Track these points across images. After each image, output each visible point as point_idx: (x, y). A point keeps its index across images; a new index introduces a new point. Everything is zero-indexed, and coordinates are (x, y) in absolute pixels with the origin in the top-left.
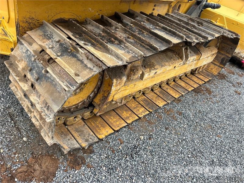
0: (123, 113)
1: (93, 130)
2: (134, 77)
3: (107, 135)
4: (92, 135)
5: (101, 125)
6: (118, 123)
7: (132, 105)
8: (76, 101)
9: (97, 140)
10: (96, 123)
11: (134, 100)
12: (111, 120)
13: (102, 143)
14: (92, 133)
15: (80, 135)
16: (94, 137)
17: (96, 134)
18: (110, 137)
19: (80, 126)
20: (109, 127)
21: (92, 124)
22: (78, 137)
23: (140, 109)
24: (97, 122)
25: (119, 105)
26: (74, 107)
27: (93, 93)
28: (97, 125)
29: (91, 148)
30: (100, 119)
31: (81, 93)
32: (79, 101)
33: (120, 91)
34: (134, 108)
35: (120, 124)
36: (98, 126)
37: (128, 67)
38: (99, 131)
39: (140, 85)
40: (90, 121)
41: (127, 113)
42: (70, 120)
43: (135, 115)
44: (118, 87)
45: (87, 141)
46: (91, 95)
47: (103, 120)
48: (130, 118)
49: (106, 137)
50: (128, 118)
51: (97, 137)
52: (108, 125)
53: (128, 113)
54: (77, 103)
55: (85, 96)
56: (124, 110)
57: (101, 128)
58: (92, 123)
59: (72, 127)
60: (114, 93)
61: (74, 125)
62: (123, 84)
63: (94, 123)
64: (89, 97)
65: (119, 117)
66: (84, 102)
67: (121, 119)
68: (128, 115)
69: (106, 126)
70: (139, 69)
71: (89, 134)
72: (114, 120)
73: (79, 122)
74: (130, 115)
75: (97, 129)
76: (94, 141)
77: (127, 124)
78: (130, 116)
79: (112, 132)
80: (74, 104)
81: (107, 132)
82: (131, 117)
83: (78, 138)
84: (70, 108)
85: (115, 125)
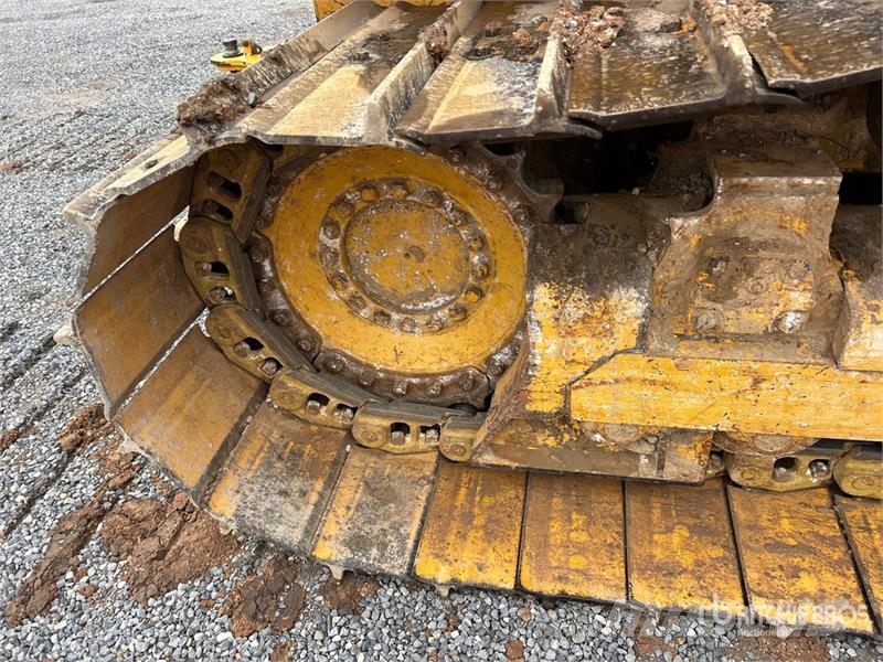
0: (669, 530)
1: (431, 520)
2: (731, 314)
3: (464, 578)
4: (403, 540)
5: (489, 520)
6: (577, 562)
7: (776, 520)
8: (428, 359)
9: (397, 572)
10: (477, 499)
11: (825, 502)
12: (555, 527)
13: (428, 604)
14: (413, 530)
15: (359, 507)
16: (401, 552)
17: (424, 543)
18: (488, 601)
19: (405, 472)
20: (513, 555)
21: (455, 493)
22: (348, 508)
23: (810, 571)
24: (486, 499)
25: (646, 469)
26: (414, 381)
27: (506, 350)
28: (476, 510)
29: (364, 591)
30: (512, 493)
31: (460, 330)
32: (445, 366)
33: (616, 381)
34: (776, 547)
35: (585, 573)
36: (468, 518)
37: (675, 237)
38: (451, 538)
39: (815, 399)
40: (465, 480)
41: (686, 546)
42: (364, 423)
43: (737, 583)
44: (582, 341)
45: (357, 542)
46: (498, 357)
47: (520, 505)
48: (684, 582)
49: (457, 588)
50: (667, 572)
51: (414, 555)
52: (515, 541)
53: (697, 551)
54: (435, 369)
55: (471, 350)
56: (691, 521)
57: (472, 534)
58: (463, 491)
59: (373, 459)
60: (561, 375)
61: (389, 457)
62: (625, 336)
63: (471, 494)
64: (489, 360)
65: (613, 536)
66: (461, 378)
67: (619, 555)
68: (687, 560)
69: (505, 539)
70: (766, 266)
71: (396, 528)
72: (573, 535)
73: (419, 457)
74: (699, 564)
75: (455, 526)
76: (384, 566)
77: (623, 601)
78: (699, 570)
79: (502, 585)
80: (418, 367)
81: (480, 569)
82: (699, 578)
83: (341, 511)
84: (397, 378)
85: (554, 564)
